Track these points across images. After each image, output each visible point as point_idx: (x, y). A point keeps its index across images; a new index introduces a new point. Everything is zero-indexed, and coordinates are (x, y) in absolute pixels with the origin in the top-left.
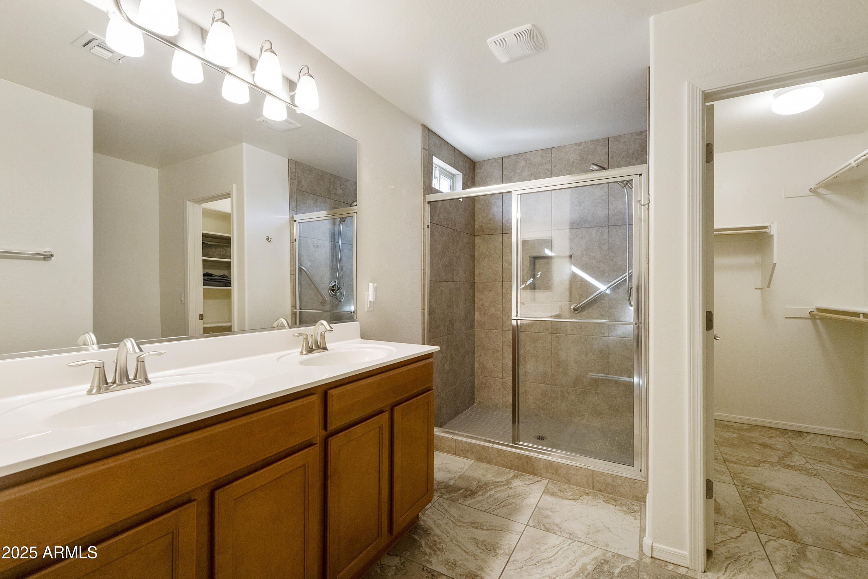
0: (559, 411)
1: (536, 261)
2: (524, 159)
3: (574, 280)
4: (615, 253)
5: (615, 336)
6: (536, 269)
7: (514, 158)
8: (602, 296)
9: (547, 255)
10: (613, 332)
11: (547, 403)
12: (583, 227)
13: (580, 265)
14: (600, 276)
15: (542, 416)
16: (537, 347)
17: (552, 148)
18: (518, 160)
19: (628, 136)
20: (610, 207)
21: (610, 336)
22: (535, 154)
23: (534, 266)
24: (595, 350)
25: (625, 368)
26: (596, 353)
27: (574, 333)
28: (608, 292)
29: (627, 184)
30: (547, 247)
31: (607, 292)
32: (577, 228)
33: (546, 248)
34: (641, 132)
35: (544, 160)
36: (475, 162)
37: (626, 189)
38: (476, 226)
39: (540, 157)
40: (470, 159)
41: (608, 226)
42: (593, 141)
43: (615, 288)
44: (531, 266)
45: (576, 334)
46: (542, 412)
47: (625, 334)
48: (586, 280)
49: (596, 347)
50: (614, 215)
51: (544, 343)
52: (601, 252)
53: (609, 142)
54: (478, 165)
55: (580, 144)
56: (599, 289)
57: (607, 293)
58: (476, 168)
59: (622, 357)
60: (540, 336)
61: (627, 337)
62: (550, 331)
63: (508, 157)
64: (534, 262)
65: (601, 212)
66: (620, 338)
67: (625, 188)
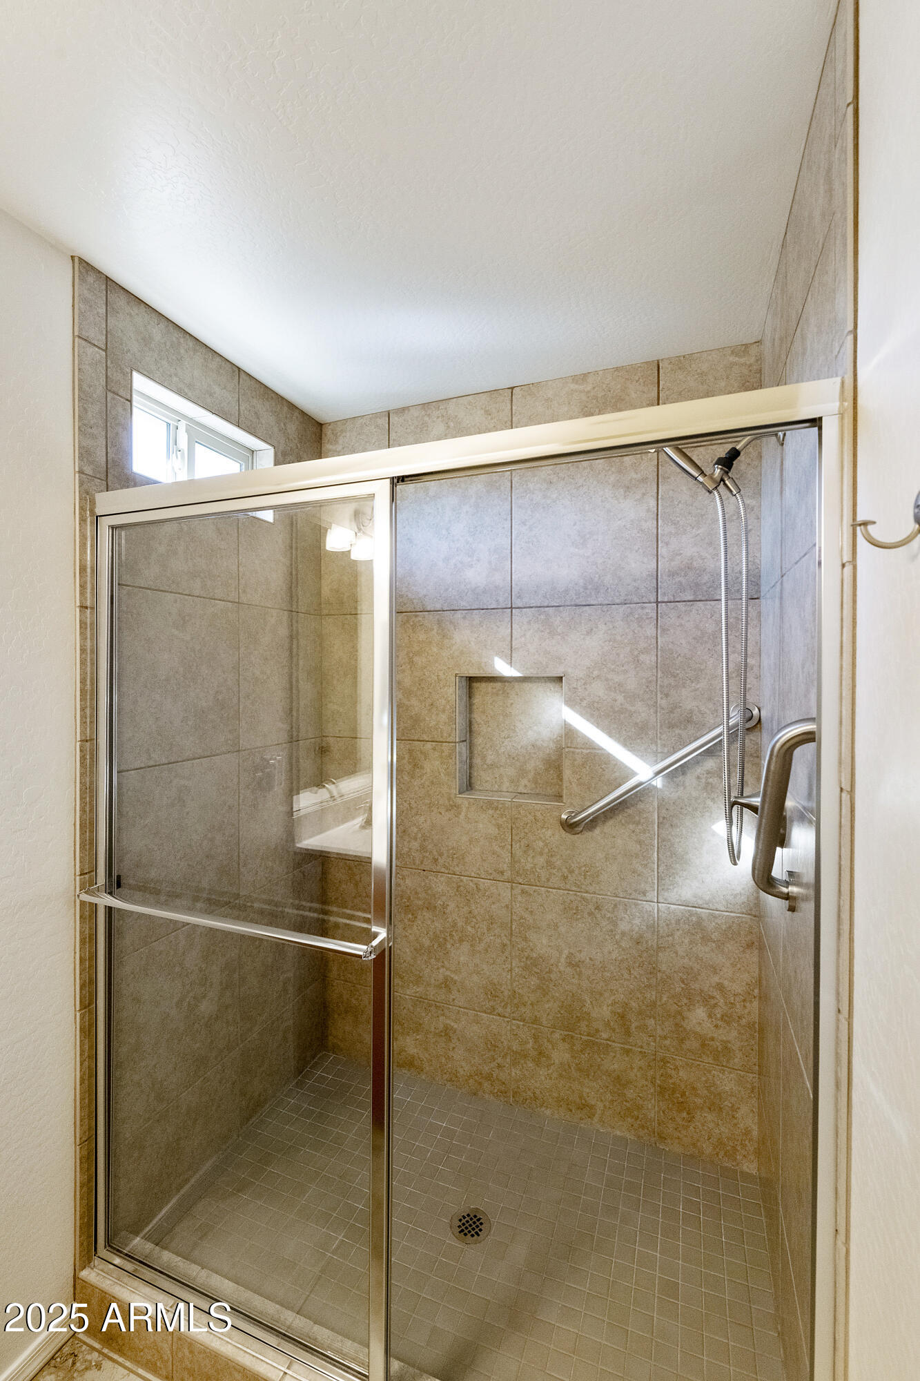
0: (529, 1089)
1: (475, 685)
2: (443, 416)
3: (569, 745)
4: (675, 677)
5: (674, 901)
6: (475, 707)
7: (416, 414)
8: (640, 794)
9: (500, 673)
10: (668, 889)
11: (499, 1066)
12: (592, 603)
13: (584, 703)
14: (634, 736)
15: (487, 1096)
16: (474, 917)
17: (512, 388)
18: (426, 419)
19: (710, 358)
20: (663, 551)
21: (662, 901)
22: (470, 403)
23: (470, 697)
24: (623, 934)
25: (702, 991)
26: (623, 944)
27: (568, 887)
28: (659, 782)
29: (722, 480)
30: (501, 654)
31: (654, 783)
32: (576, 606)
33: (497, 654)
34: (746, 345)
35: (492, 419)
36: (320, 425)
37: (720, 496)
38: (326, 591)
39: (483, 411)
40: (303, 413)
41: (657, 602)
42: (617, 369)
43: (676, 774)
44: (461, 700)
45: (574, 888)
46: (486, 1085)
47: (701, 898)
48: (598, 745)
49: (623, 926)
50: (672, 574)
51: (492, 906)
52: (637, 673)
53: (658, 373)
54: (328, 432)
55: (584, 377)
56: (634, 774)
57: (653, 786)
58: (325, 440)
59: (693, 959)
60: (482, 887)
61: (705, 906)
62: (508, 874)
63: (403, 410)
64: (470, 687)
65: (638, 565)
66: (687, 908)
67: (716, 493)
